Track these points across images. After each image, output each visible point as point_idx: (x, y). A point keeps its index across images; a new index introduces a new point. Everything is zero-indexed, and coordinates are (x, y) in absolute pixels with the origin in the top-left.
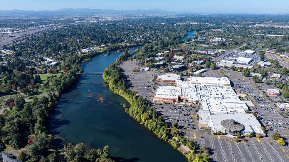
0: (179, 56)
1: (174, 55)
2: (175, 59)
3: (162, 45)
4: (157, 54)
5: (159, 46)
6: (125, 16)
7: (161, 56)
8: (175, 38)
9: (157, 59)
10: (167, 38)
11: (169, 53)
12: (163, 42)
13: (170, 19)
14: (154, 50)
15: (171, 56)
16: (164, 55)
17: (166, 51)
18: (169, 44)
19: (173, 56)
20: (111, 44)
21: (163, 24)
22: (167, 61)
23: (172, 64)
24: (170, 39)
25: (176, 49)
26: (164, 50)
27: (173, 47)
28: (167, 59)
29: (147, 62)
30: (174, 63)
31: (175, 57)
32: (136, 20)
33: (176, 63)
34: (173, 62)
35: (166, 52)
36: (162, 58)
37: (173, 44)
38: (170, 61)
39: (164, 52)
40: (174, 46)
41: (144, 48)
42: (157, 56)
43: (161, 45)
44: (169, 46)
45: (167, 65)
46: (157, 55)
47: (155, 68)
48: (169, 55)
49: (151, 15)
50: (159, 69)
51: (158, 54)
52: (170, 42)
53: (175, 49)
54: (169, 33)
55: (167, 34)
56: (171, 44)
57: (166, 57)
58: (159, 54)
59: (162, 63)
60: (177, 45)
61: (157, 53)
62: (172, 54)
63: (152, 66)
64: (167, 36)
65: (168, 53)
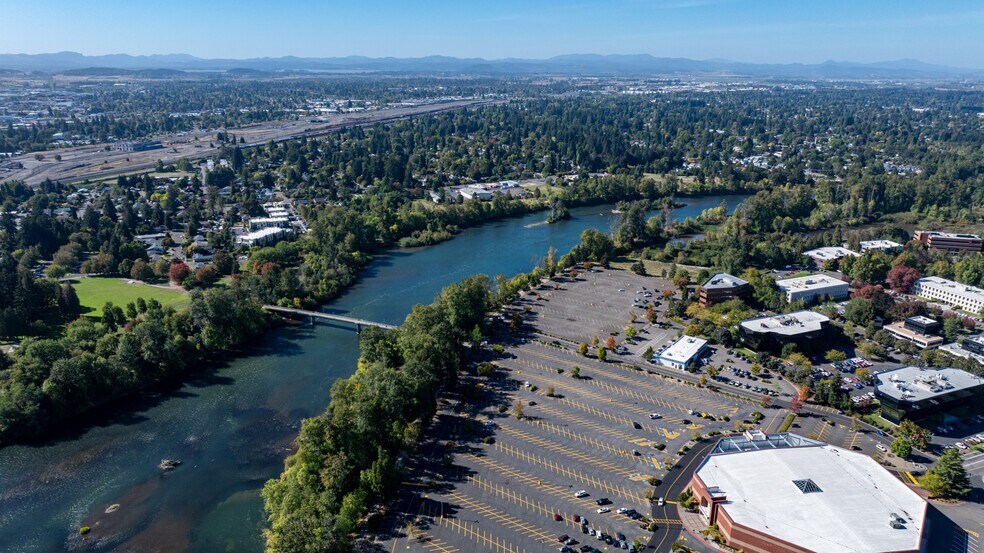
0: (960, 288)
1: (923, 273)
2: (922, 310)
3: (871, 203)
4: (813, 253)
5: (846, 206)
6: (768, 81)
7: (833, 266)
8: (962, 170)
9: (794, 284)
10: (918, 172)
11: (896, 255)
12: (882, 186)
13: (965, 93)
14: (812, 220)
15: (901, 277)
16: (850, 266)
17: (879, 236)
18: (912, 202)
19: (913, 282)
20: (614, 172)
21: (921, 110)
22: (859, 313)
23: (890, 341)
24: (930, 171)
25: (953, 236)
26: (871, 230)
27: (941, 218)
28: (859, 301)
29: (716, 297)
30: (911, 334)
31: (934, 289)
32: (803, 94)
33: (923, 340)
34: (898, 329)
35: (878, 244)
36: (834, 281)
37: (944, 200)
38: (879, 313)
39: (867, 245)
40: (948, 216)
41: (751, 207)
42: (812, 266)
43: (866, 200)
44: (913, 213)
45: (848, 346)
46: (811, 259)
47: (747, 352)
48: (887, 268)
49: (876, 82)
50: (775, 367)
51: (823, 250)
52: (920, 189)
53: (943, 235)
54: (936, 147)
55: (925, 150)
56: (928, 200)
57: (863, 277)
58: (829, 253)
59: (811, 321)
60: (965, 211)
61: (820, 245)
62: (910, 263)
63: (727, 335)
64: (921, 158)
65: (889, 251)
